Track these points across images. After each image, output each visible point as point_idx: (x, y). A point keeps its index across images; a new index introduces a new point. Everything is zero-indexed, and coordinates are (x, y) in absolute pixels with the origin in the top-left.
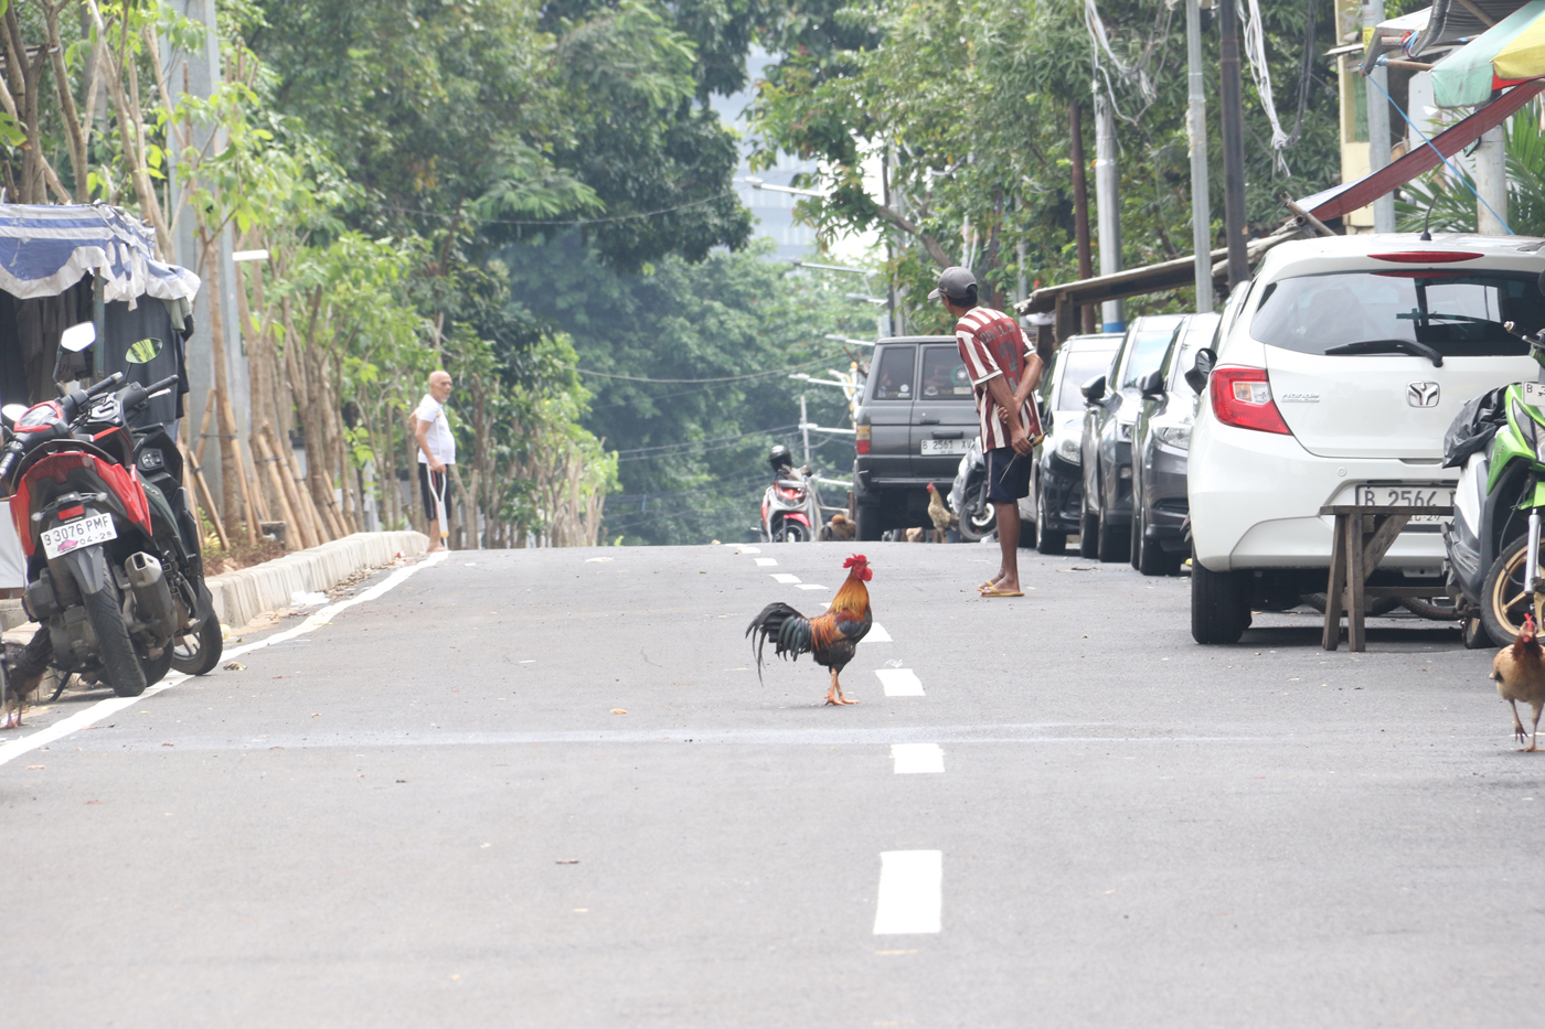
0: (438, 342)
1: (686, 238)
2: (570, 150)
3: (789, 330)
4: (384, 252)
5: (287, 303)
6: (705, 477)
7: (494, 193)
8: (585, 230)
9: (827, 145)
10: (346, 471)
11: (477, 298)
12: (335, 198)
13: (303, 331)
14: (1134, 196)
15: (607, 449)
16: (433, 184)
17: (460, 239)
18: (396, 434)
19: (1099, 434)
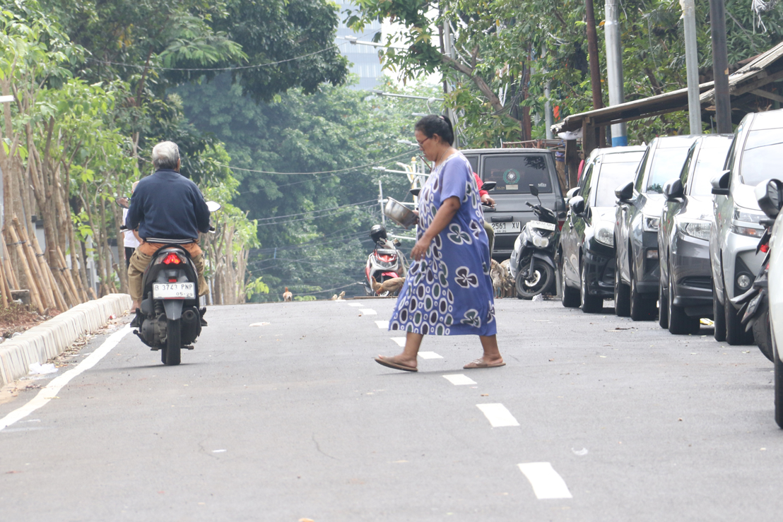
0: (135, 152)
1: (303, 77)
2: (223, 19)
3: (368, 136)
4: (97, 92)
5: (30, 129)
6: (314, 235)
7: (172, 48)
8: (233, 73)
9: (405, 13)
10: (73, 243)
11: (161, 120)
12: (62, 57)
13: (41, 148)
14: (630, 46)
15: (251, 218)
16: (130, 44)
17: (149, 81)
18: (108, 216)
19: (629, 225)
